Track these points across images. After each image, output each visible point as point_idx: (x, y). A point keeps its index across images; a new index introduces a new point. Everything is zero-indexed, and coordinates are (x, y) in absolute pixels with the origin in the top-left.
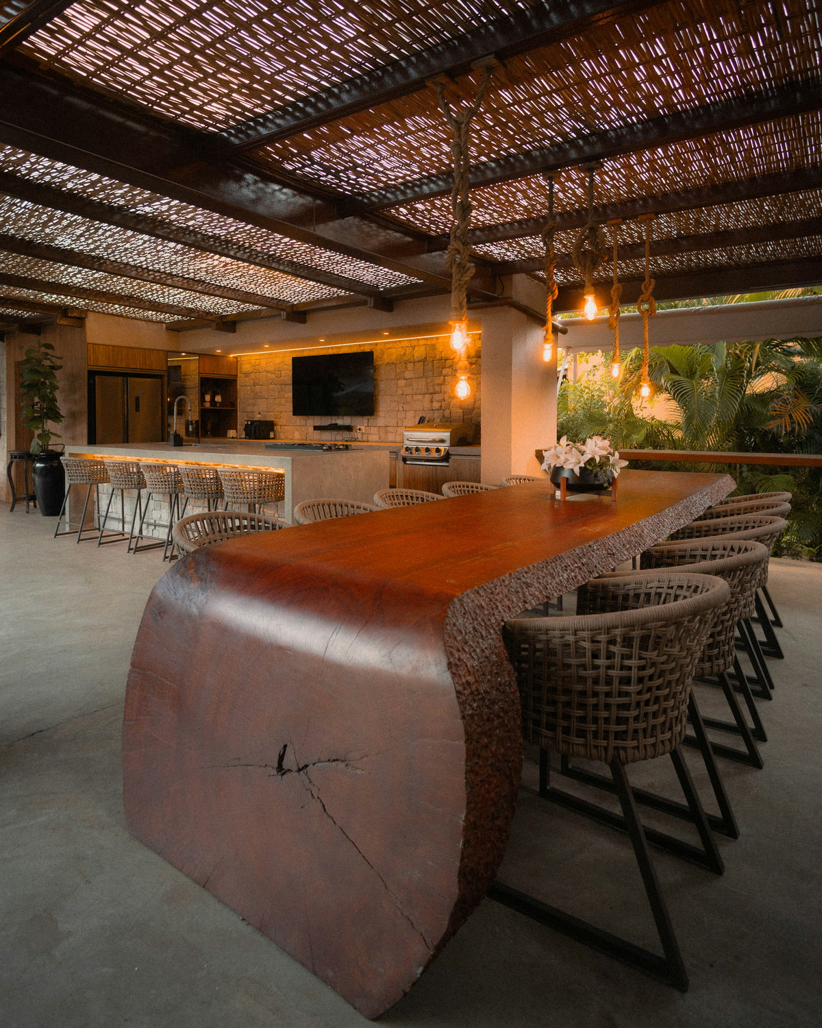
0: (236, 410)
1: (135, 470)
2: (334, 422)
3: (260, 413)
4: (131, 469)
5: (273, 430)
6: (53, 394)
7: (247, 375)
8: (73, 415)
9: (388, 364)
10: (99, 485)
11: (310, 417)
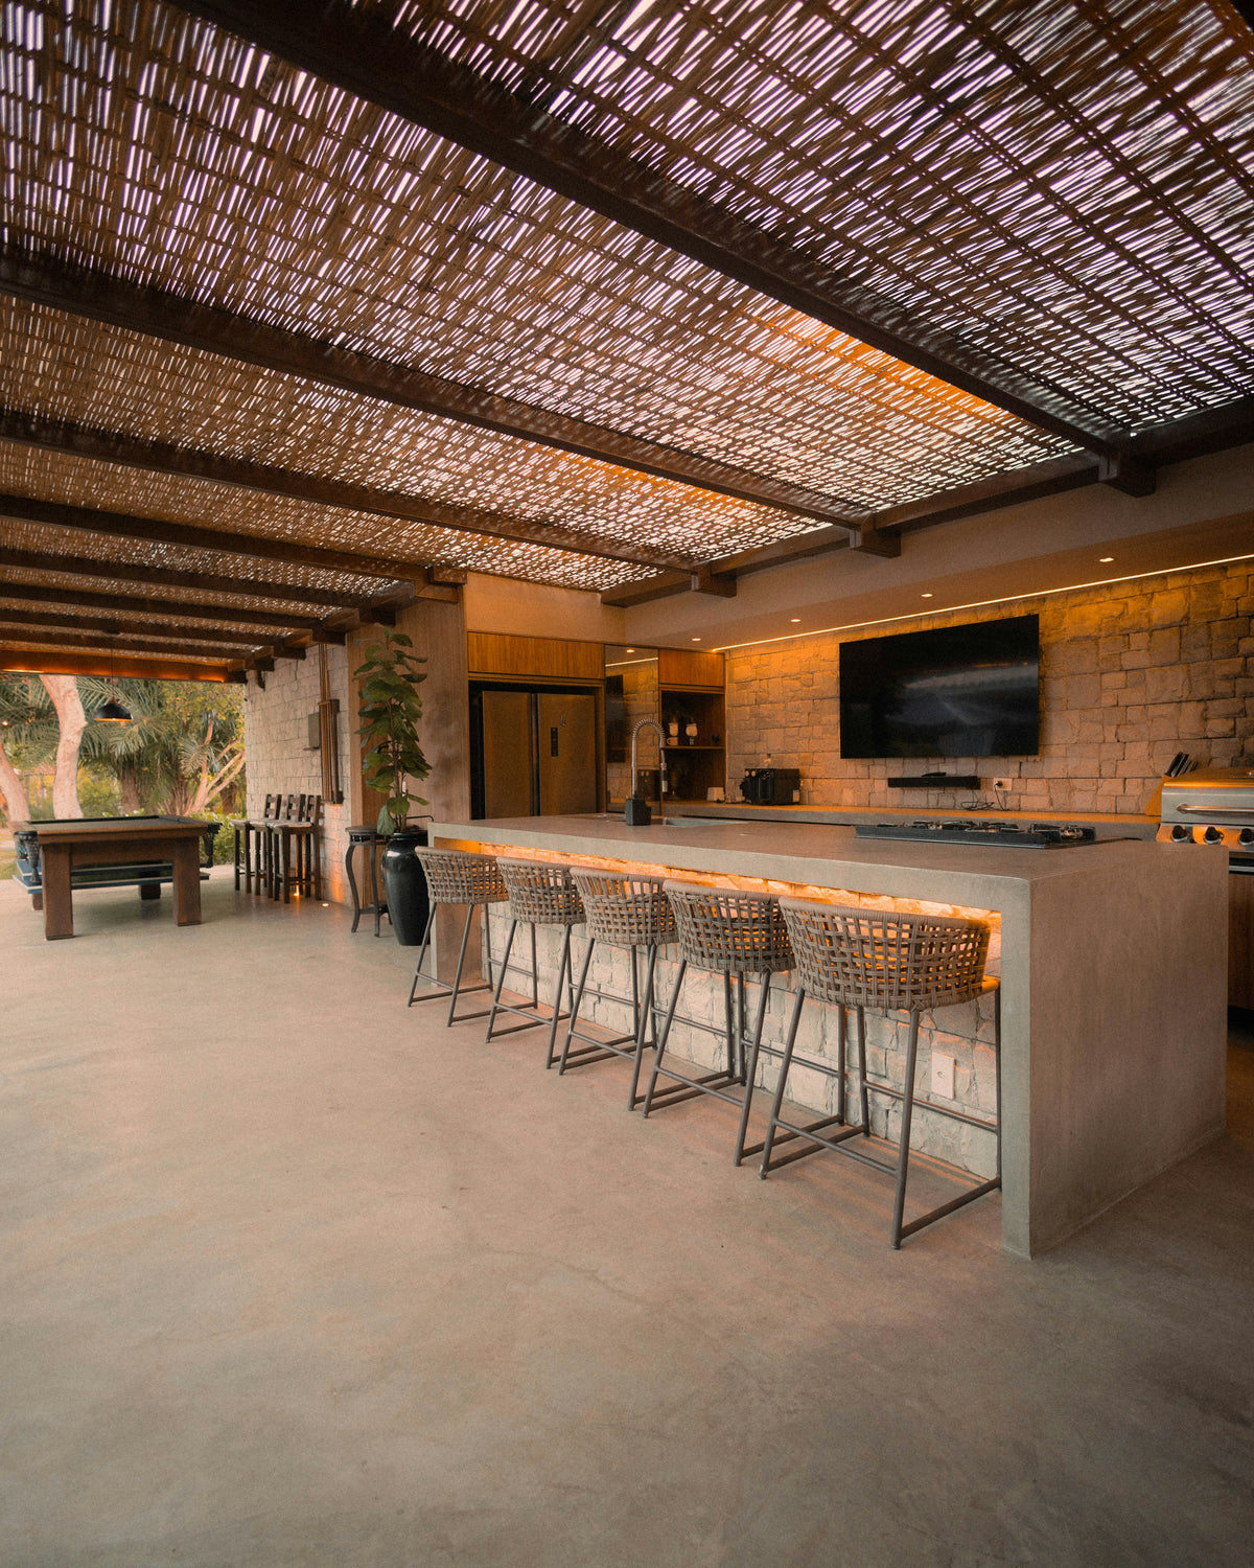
0: (722, 752)
1: (560, 882)
2: (933, 770)
3: (769, 755)
4: (551, 879)
5: (797, 787)
6: (411, 725)
7: (743, 684)
8: (447, 765)
9: (1074, 639)
10: (489, 904)
11: (876, 760)
